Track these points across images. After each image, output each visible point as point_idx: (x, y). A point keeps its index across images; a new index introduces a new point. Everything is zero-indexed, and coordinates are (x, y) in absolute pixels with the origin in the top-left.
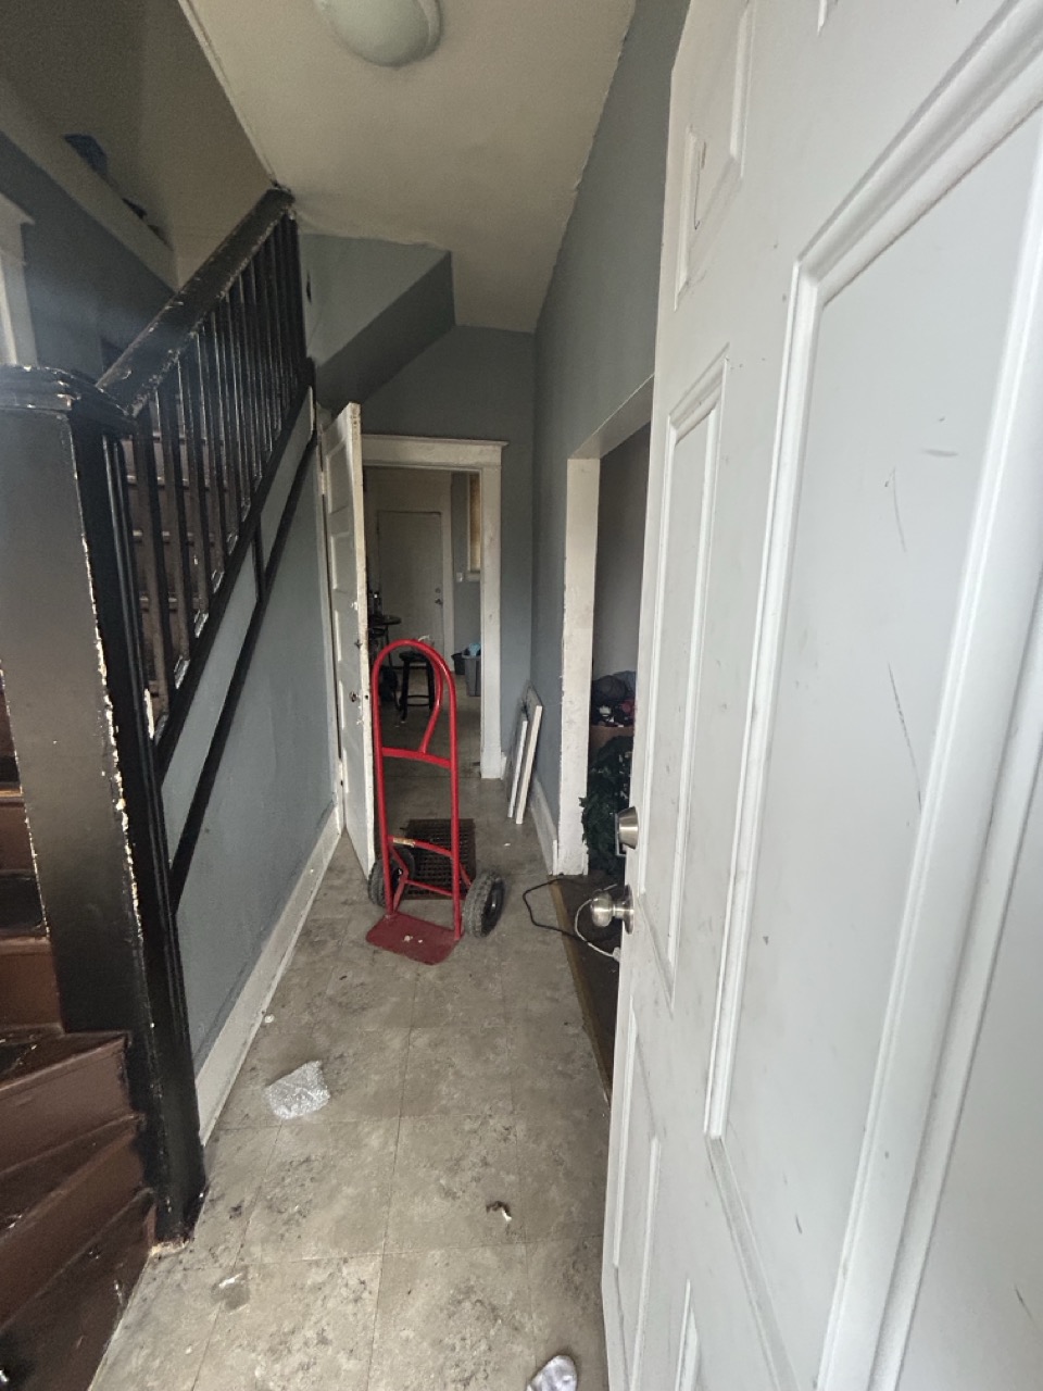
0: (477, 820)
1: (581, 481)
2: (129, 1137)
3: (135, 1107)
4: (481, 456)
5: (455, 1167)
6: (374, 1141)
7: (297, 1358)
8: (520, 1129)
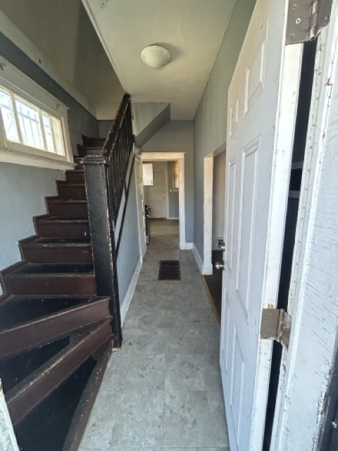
0: (180, 261)
1: (208, 163)
2: (110, 321)
3: (111, 314)
4: (178, 156)
5: (181, 339)
6: (160, 333)
7: (148, 371)
8: (197, 333)
